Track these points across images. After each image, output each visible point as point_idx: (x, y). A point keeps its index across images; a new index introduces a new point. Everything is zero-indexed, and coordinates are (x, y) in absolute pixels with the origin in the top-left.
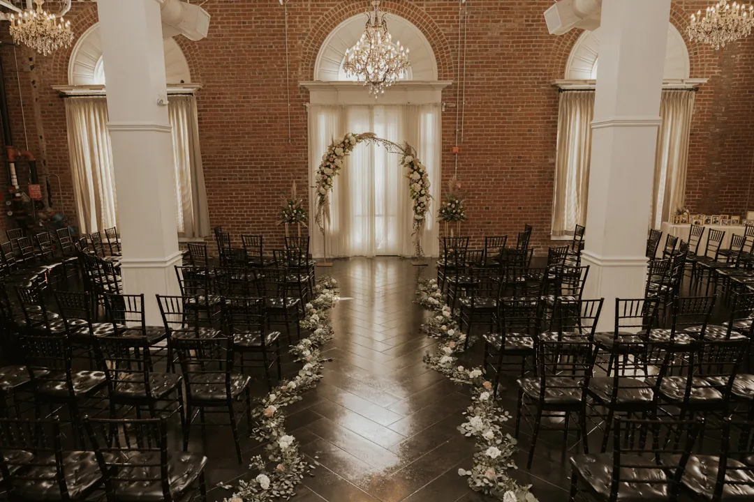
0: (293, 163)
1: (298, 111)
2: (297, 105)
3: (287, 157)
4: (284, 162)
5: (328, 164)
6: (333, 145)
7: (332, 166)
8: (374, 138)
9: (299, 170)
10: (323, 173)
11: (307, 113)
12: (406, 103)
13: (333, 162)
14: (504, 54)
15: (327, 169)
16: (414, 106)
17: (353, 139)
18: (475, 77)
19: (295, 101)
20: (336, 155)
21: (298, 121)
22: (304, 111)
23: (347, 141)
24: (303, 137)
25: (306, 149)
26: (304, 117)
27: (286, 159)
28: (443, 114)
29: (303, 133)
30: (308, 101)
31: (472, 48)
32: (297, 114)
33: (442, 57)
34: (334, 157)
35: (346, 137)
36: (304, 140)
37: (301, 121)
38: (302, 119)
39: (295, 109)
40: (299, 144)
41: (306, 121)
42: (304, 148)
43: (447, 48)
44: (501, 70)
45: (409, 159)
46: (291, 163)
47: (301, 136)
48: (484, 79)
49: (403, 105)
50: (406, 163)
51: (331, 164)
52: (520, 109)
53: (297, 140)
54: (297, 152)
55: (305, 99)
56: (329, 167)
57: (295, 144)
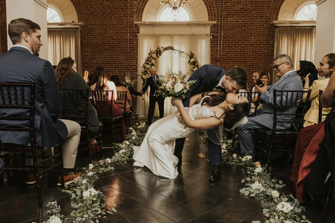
0: (130, 66)
1: (133, 38)
2: (133, 35)
3: (126, 62)
4: (125, 65)
5: (148, 62)
6: (151, 53)
7: (150, 64)
8: (173, 50)
9: (133, 69)
10: (145, 68)
11: (138, 39)
12: (191, 33)
13: (151, 61)
14: (244, 8)
15: (147, 65)
16: (195, 35)
17: (162, 49)
18: (228, 20)
19: (132, 33)
20: (152, 57)
21: (133, 43)
22: (136, 38)
23: (158, 50)
24: (136, 52)
25: (136, 58)
26: (136, 41)
27: (126, 63)
28: (211, 40)
29: (135, 49)
30: (139, 33)
31: (227, 5)
32: (133, 39)
33: (211, 10)
34: (151, 58)
35: (158, 48)
36: (135, 53)
37: (135, 43)
38: (135, 42)
39: (132, 37)
40: (133, 55)
41: (137, 43)
42: (136, 57)
43: (213, 5)
44: (242, 17)
45: (193, 60)
46: (128, 65)
47: (134, 51)
48: (233, 21)
49: (189, 35)
50: (191, 62)
51: (149, 62)
52: (253, 37)
53: (132, 53)
54: (132, 59)
55: (137, 32)
56: (148, 64)
57: (131, 55)
